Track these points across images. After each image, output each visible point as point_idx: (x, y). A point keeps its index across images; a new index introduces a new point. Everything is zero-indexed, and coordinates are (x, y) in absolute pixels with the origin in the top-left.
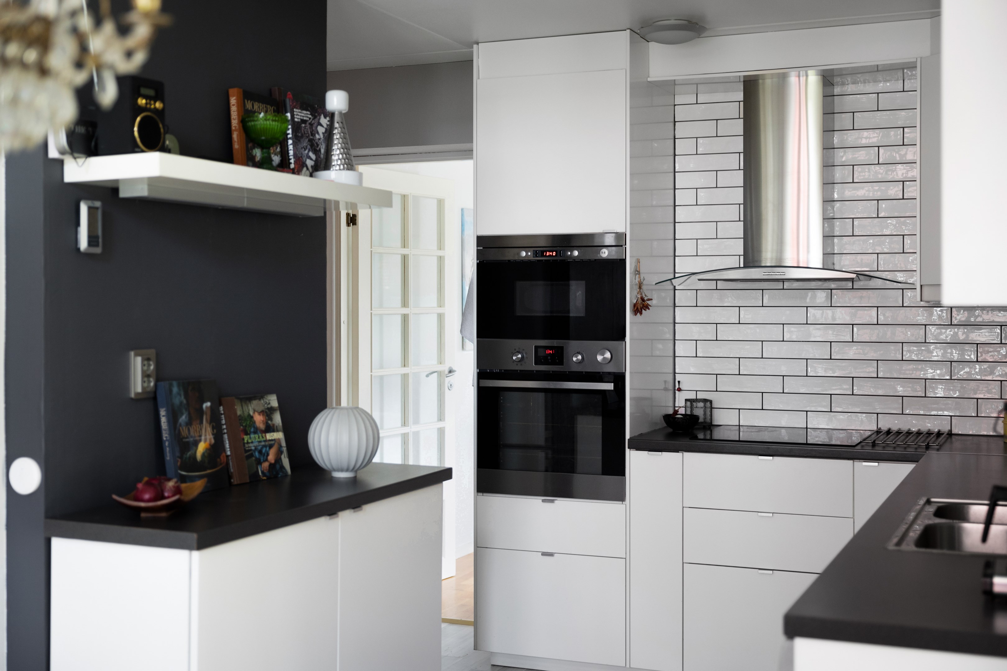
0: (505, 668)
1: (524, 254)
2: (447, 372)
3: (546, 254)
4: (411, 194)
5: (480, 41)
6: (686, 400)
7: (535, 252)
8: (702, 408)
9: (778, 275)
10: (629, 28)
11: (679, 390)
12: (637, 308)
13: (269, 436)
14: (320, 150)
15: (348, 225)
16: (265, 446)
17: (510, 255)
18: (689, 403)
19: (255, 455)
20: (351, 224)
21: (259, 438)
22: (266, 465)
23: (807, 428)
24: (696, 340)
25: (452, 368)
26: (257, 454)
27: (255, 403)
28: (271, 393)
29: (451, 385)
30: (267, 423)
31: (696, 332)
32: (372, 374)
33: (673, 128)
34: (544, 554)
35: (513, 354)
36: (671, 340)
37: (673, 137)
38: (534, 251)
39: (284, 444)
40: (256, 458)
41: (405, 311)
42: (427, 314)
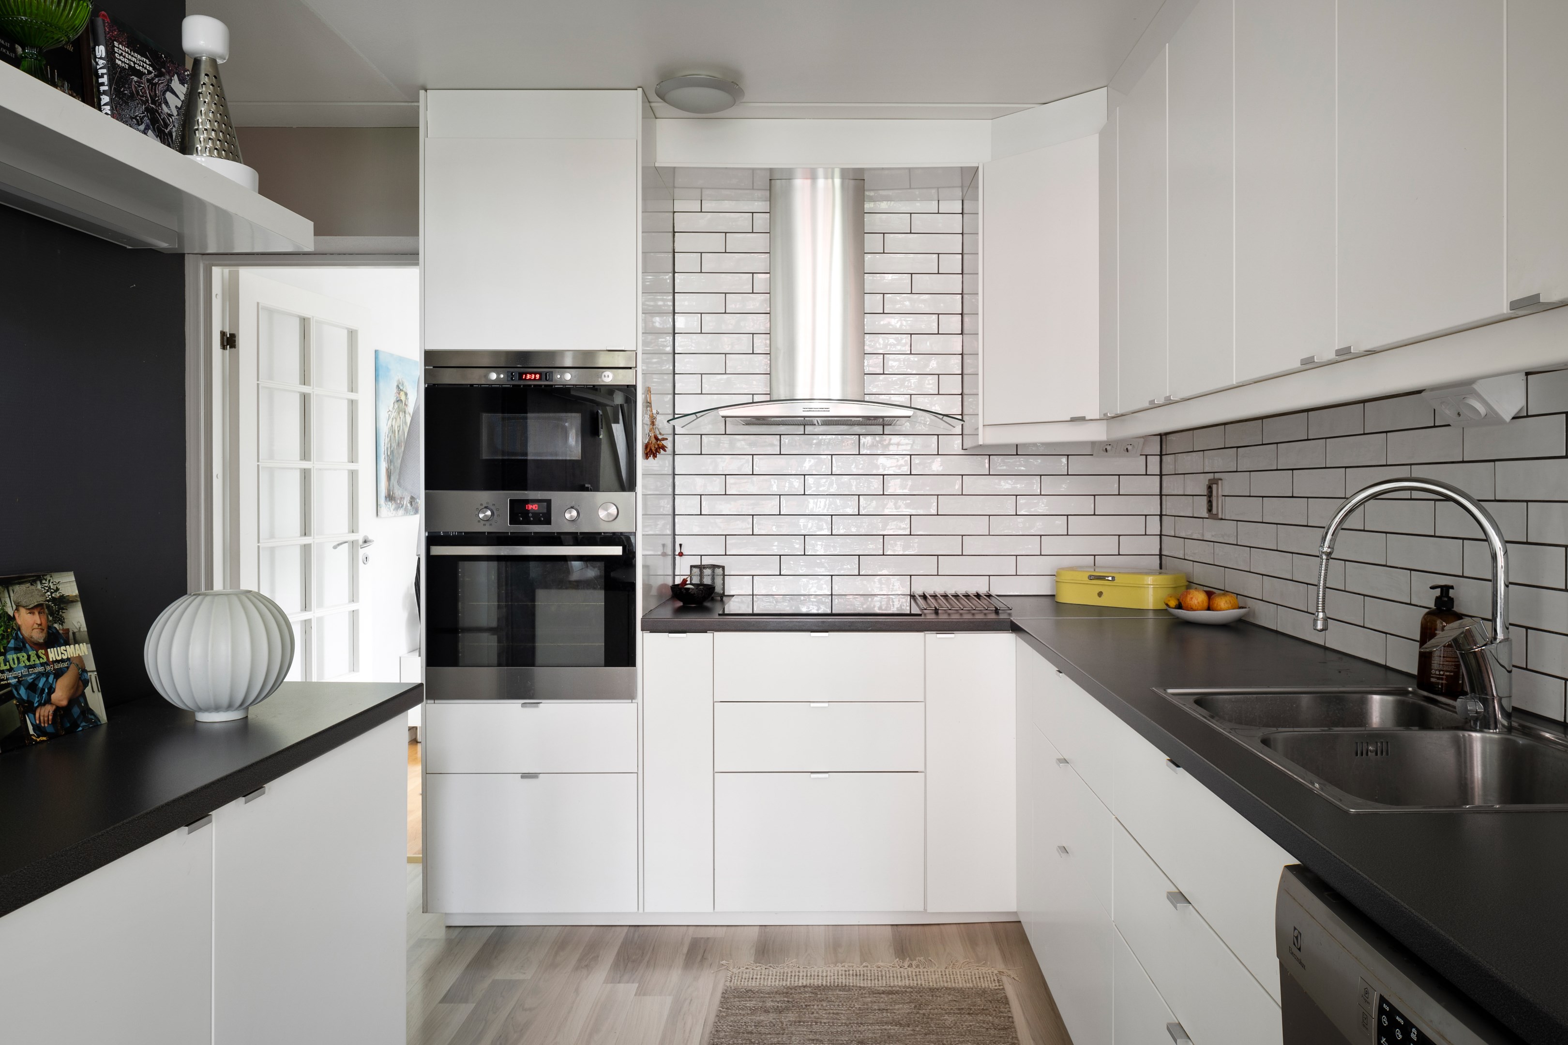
0: (467, 929)
1: (493, 376)
2: (361, 542)
3: (526, 377)
4: (313, 317)
5: (428, 87)
6: (692, 567)
7: (510, 374)
8: (709, 575)
9: (821, 411)
10: (640, 85)
11: (681, 554)
12: (651, 449)
13: (54, 654)
14: (170, 133)
15: (224, 347)
16: (40, 675)
17: (474, 378)
18: (696, 571)
19: (18, 693)
20: (228, 346)
21: (29, 659)
22: (45, 712)
23: (832, 595)
24: (701, 495)
25: (367, 537)
26: (23, 691)
27: (19, 591)
28: (62, 568)
29: (366, 558)
30: (49, 628)
31: (700, 485)
32: (259, 544)
33: (672, 239)
34: (525, 776)
35: (480, 511)
36: (670, 495)
37: (671, 250)
38: (508, 372)
39: (90, 665)
40: (21, 700)
41: (305, 465)
42: (335, 470)
